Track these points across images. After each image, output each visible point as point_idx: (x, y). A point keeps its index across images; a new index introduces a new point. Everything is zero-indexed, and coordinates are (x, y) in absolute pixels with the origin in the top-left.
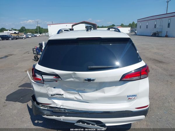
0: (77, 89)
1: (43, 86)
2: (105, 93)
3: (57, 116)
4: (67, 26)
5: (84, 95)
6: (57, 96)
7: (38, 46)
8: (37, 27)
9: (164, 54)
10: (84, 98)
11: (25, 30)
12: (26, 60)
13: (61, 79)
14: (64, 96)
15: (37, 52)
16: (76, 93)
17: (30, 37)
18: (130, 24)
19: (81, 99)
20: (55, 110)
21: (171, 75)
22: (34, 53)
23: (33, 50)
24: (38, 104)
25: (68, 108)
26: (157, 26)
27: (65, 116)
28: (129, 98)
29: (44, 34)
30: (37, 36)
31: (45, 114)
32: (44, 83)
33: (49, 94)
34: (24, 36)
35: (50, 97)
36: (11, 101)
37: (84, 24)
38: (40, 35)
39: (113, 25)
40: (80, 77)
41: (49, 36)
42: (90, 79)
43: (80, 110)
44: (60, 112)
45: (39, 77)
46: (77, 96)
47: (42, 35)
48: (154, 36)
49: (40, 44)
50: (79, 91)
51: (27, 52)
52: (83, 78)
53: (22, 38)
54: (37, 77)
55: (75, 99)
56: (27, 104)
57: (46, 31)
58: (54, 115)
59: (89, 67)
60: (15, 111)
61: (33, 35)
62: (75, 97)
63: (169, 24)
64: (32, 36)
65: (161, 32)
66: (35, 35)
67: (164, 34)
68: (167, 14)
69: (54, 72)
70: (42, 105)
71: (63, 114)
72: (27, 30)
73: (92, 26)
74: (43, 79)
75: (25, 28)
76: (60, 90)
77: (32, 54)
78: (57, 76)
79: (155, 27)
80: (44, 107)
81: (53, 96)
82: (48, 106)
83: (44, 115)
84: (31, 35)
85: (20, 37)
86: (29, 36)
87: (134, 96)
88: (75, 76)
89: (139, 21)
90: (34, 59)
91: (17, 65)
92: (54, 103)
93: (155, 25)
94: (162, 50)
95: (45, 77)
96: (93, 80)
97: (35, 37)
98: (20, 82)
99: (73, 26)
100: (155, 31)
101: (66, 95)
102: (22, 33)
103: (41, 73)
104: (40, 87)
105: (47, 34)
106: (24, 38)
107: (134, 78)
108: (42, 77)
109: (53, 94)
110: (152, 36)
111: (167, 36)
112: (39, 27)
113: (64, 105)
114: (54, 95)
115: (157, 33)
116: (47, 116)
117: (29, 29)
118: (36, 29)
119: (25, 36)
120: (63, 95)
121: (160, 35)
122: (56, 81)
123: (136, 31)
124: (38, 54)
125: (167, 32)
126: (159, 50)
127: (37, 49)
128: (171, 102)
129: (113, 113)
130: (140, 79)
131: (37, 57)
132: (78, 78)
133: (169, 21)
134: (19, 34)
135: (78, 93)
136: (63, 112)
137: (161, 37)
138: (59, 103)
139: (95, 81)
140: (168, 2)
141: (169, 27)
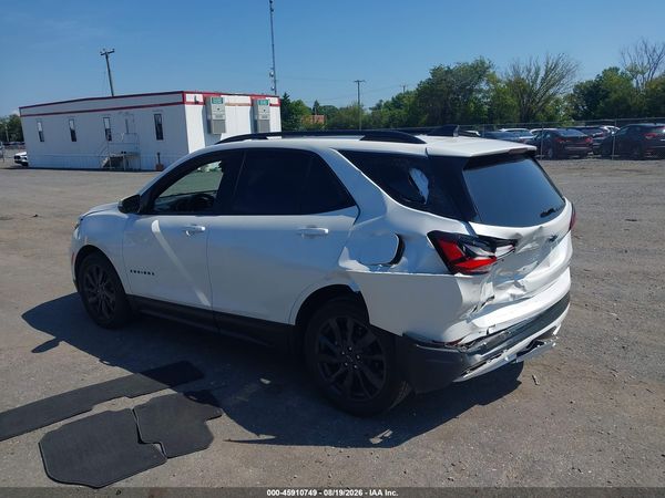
5: (527, 281)
10: (529, 289)
16: (510, 285)
19: (522, 293)
46: (514, 291)
48: (113, 169)
62: (511, 295)
63: (159, 129)
65: (137, 155)
67: (149, 160)
79: (109, 138)
88: (538, 236)
89: (31, 111)
92: (475, 328)
93: (108, 131)
110: (106, 168)
115: (126, 158)
120: (493, 297)
121: (134, 163)
125: (158, 154)
132: (541, 239)
135: (515, 283)
137: (140, 170)
140: (106, 55)
141: (162, 138)
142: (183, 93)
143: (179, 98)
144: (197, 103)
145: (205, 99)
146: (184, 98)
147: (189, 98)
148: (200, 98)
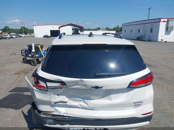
0: (82, 96)
1: (46, 94)
2: (111, 100)
3: (61, 125)
4: (53, 27)
5: (90, 102)
6: (61, 103)
7: (27, 48)
8: (22, 27)
9: (150, 58)
10: (90, 106)
11: (9, 30)
12: (13, 62)
13: (66, 86)
14: (68, 104)
15: (25, 54)
16: (81, 101)
17: (15, 37)
18: (115, 28)
19: (87, 106)
20: (58, 118)
21: (161, 79)
22: (23, 55)
23: (22, 52)
24: (40, 112)
25: (73, 116)
26: (141, 31)
27: (69, 125)
28: (135, 105)
29: (29, 35)
30: (21, 36)
31: (47, 122)
32: (47, 91)
33: (53, 102)
34: (7, 37)
35: (52, 105)
36: (3, 107)
37: (71, 26)
38: (25, 35)
39: (98, 28)
40: (87, 84)
41: (34, 37)
42: (98, 87)
43: (85, 118)
44: (64, 120)
45: (42, 84)
46: (83, 104)
47: (27, 35)
48: (138, 40)
49: (28, 46)
50: (84, 99)
51: (13, 54)
52: (91, 85)
53: (6, 38)
54: (40, 84)
55: (80, 106)
56: (22, 111)
57: (32, 31)
58: (58, 124)
59: (97, 74)
60: (9, 119)
61: (17, 35)
62: (80, 105)
63: (151, 30)
64: (17, 37)
65: (144, 36)
66: (20, 35)
67: (147, 38)
68: (149, 20)
69: (59, 79)
70: (44, 114)
71: (67, 122)
72: (10, 30)
73: (79, 29)
74: (47, 86)
75: (8, 28)
76: (64, 97)
77: (19, 55)
78: (63, 83)
79: (139, 32)
80: (46, 115)
81: (56, 104)
82: (50, 114)
83: (46, 124)
84: (15, 36)
85: (3, 37)
86: (13, 36)
87: (140, 102)
88: (82, 83)
89: (124, 25)
90: (22, 61)
91: (5, 68)
92: (57, 110)
93: (139, 30)
94: (148, 54)
95: (49, 84)
96: (101, 87)
97: (20, 38)
98: (10, 86)
99: (60, 27)
100: (139, 35)
101: (70, 102)
102: (6, 33)
103: (45, 80)
104: (43, 95)
105: (33, 35)
106: (8, 38)
107: (141, 85)
108: (47, 85)
109: (56, 102)
110: (136, 40)
111: (149, 41)
112: (24, 28)
113: (68, 113)
114: (58, 103)
115: (141, 37)
116: (49, 124)
117: (13, 29)
118: (20, 29)
119: (9, 36)
120: (67, 102)
121: (143, 39)
122: (61, 88)
123: (121, 35)
124: (27, 56)
125: (150, 37)
126: (145, 53)
127: (26, 51)
128: (166, 105)
129: (114, 120)
130: (147, 85)
131: (26, 59)
132: (85, 85)
133: (152, 26)
134: (2, 33)
135: (84, 101)
136: (68, 120)
137: (144, 41)
138: (62, 111)
139: (103, 88)
140: (149, 9)
141: (152, 32)
142: (160, 19)
143: (159, 20)
144: (164, 22)
145: (168, 20)
146: (160, 20)
147: (162, 20)
148: (166, 20)
